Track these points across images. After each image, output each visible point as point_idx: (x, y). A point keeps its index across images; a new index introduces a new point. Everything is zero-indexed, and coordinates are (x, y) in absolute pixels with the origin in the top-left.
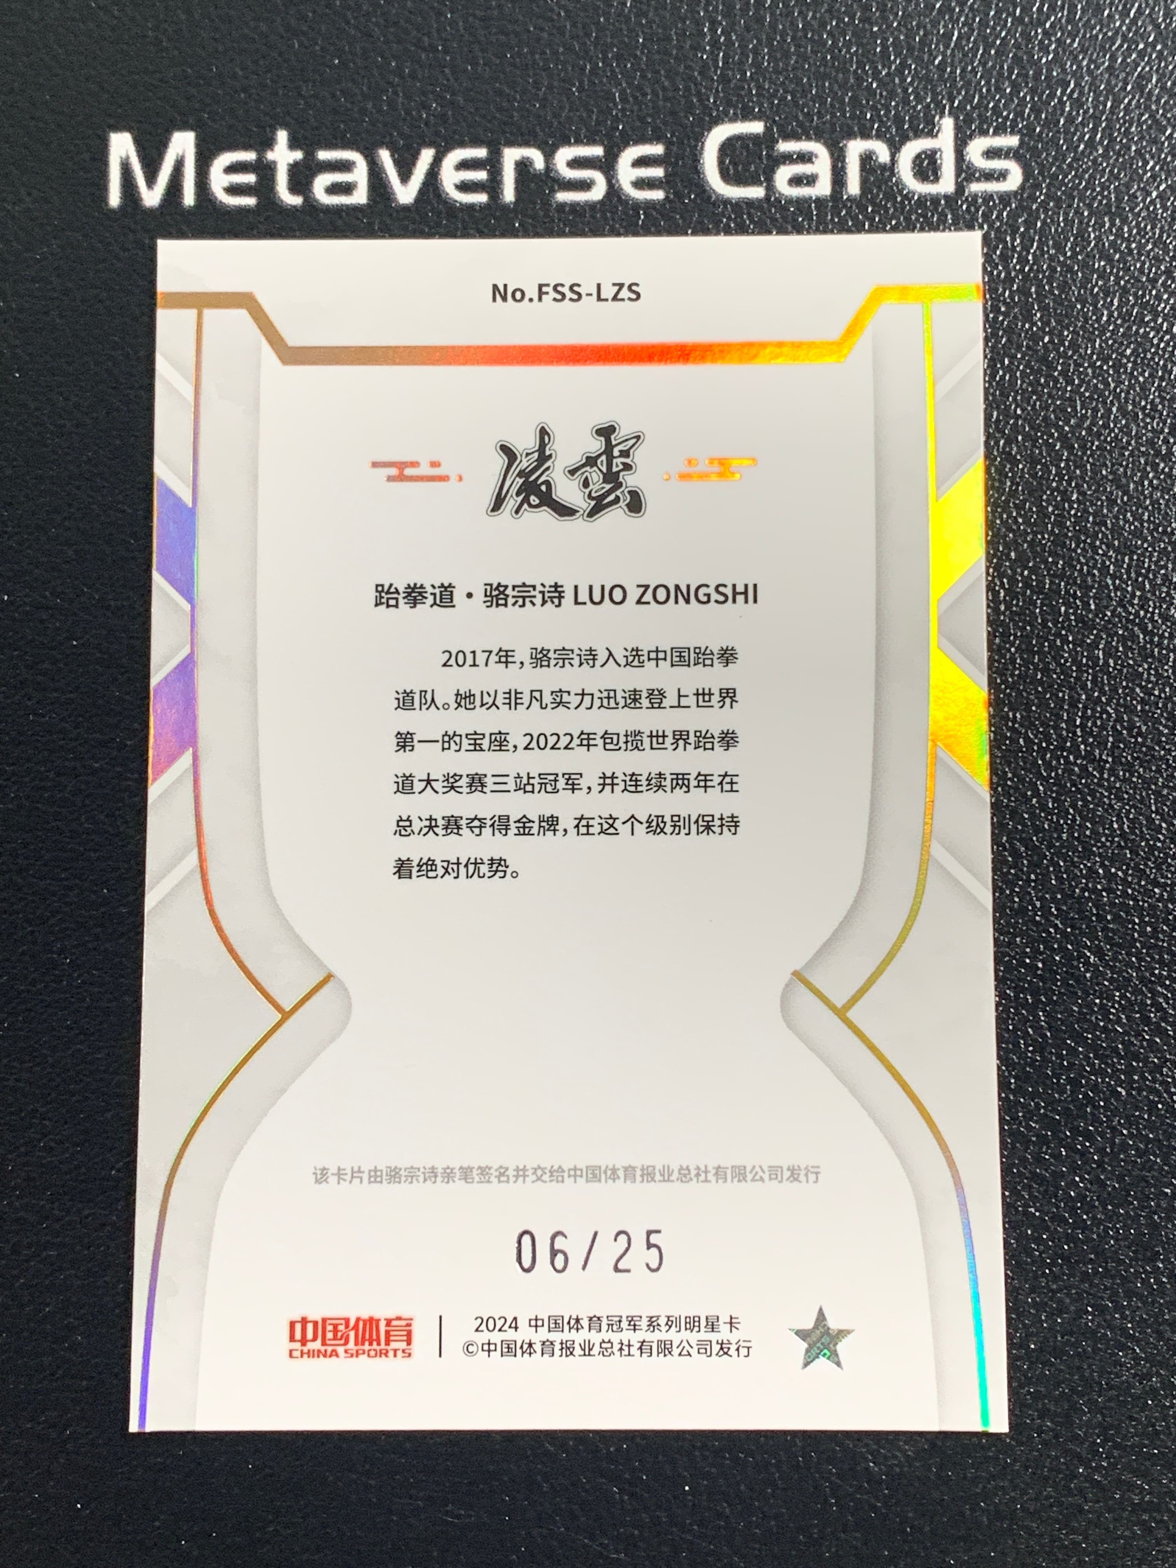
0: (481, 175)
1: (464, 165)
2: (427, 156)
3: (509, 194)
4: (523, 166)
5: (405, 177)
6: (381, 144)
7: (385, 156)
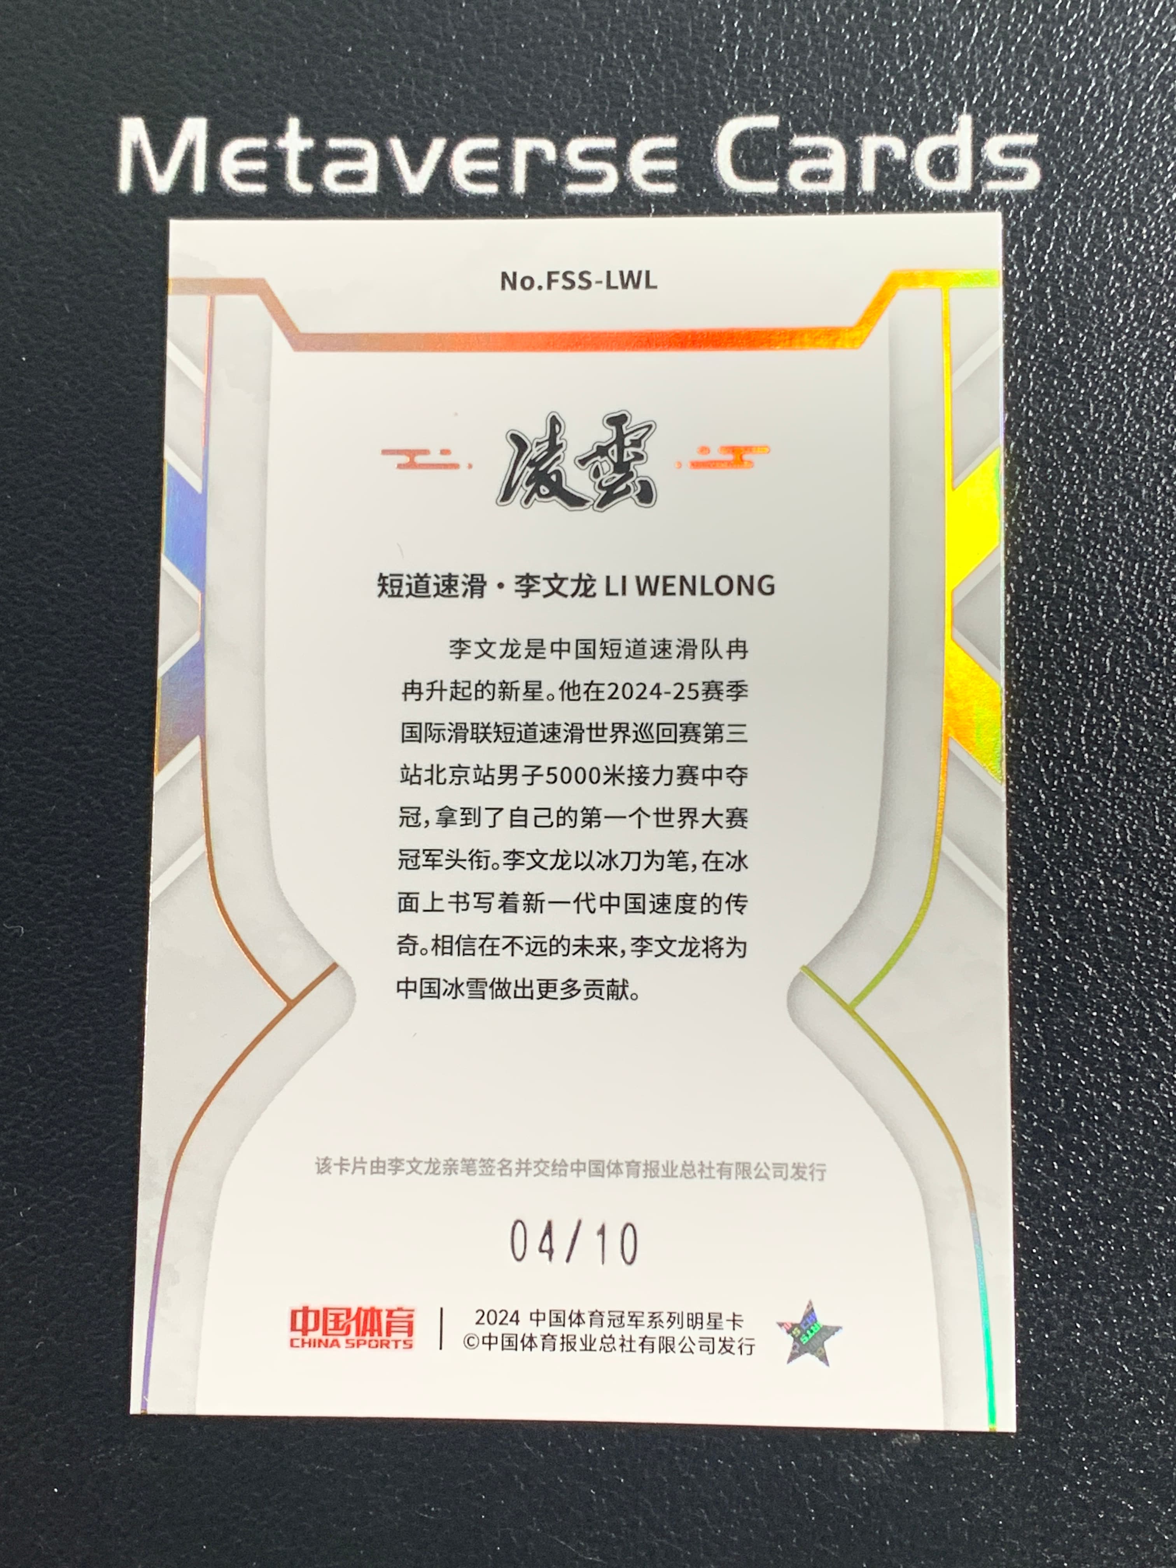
0: (492, 166)
1: (475, 155)
2: (438, 145)
3: (519, 185)
4: (534, 157)
5: (416, 164)
6: (391, 133)
7: (396, 145)
